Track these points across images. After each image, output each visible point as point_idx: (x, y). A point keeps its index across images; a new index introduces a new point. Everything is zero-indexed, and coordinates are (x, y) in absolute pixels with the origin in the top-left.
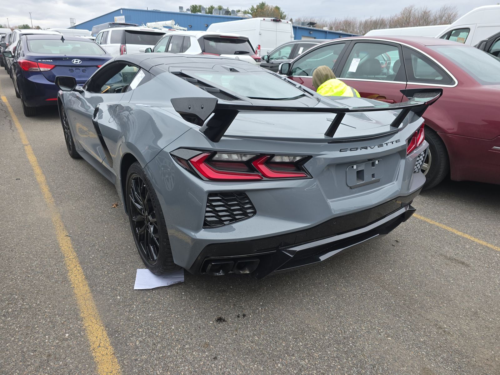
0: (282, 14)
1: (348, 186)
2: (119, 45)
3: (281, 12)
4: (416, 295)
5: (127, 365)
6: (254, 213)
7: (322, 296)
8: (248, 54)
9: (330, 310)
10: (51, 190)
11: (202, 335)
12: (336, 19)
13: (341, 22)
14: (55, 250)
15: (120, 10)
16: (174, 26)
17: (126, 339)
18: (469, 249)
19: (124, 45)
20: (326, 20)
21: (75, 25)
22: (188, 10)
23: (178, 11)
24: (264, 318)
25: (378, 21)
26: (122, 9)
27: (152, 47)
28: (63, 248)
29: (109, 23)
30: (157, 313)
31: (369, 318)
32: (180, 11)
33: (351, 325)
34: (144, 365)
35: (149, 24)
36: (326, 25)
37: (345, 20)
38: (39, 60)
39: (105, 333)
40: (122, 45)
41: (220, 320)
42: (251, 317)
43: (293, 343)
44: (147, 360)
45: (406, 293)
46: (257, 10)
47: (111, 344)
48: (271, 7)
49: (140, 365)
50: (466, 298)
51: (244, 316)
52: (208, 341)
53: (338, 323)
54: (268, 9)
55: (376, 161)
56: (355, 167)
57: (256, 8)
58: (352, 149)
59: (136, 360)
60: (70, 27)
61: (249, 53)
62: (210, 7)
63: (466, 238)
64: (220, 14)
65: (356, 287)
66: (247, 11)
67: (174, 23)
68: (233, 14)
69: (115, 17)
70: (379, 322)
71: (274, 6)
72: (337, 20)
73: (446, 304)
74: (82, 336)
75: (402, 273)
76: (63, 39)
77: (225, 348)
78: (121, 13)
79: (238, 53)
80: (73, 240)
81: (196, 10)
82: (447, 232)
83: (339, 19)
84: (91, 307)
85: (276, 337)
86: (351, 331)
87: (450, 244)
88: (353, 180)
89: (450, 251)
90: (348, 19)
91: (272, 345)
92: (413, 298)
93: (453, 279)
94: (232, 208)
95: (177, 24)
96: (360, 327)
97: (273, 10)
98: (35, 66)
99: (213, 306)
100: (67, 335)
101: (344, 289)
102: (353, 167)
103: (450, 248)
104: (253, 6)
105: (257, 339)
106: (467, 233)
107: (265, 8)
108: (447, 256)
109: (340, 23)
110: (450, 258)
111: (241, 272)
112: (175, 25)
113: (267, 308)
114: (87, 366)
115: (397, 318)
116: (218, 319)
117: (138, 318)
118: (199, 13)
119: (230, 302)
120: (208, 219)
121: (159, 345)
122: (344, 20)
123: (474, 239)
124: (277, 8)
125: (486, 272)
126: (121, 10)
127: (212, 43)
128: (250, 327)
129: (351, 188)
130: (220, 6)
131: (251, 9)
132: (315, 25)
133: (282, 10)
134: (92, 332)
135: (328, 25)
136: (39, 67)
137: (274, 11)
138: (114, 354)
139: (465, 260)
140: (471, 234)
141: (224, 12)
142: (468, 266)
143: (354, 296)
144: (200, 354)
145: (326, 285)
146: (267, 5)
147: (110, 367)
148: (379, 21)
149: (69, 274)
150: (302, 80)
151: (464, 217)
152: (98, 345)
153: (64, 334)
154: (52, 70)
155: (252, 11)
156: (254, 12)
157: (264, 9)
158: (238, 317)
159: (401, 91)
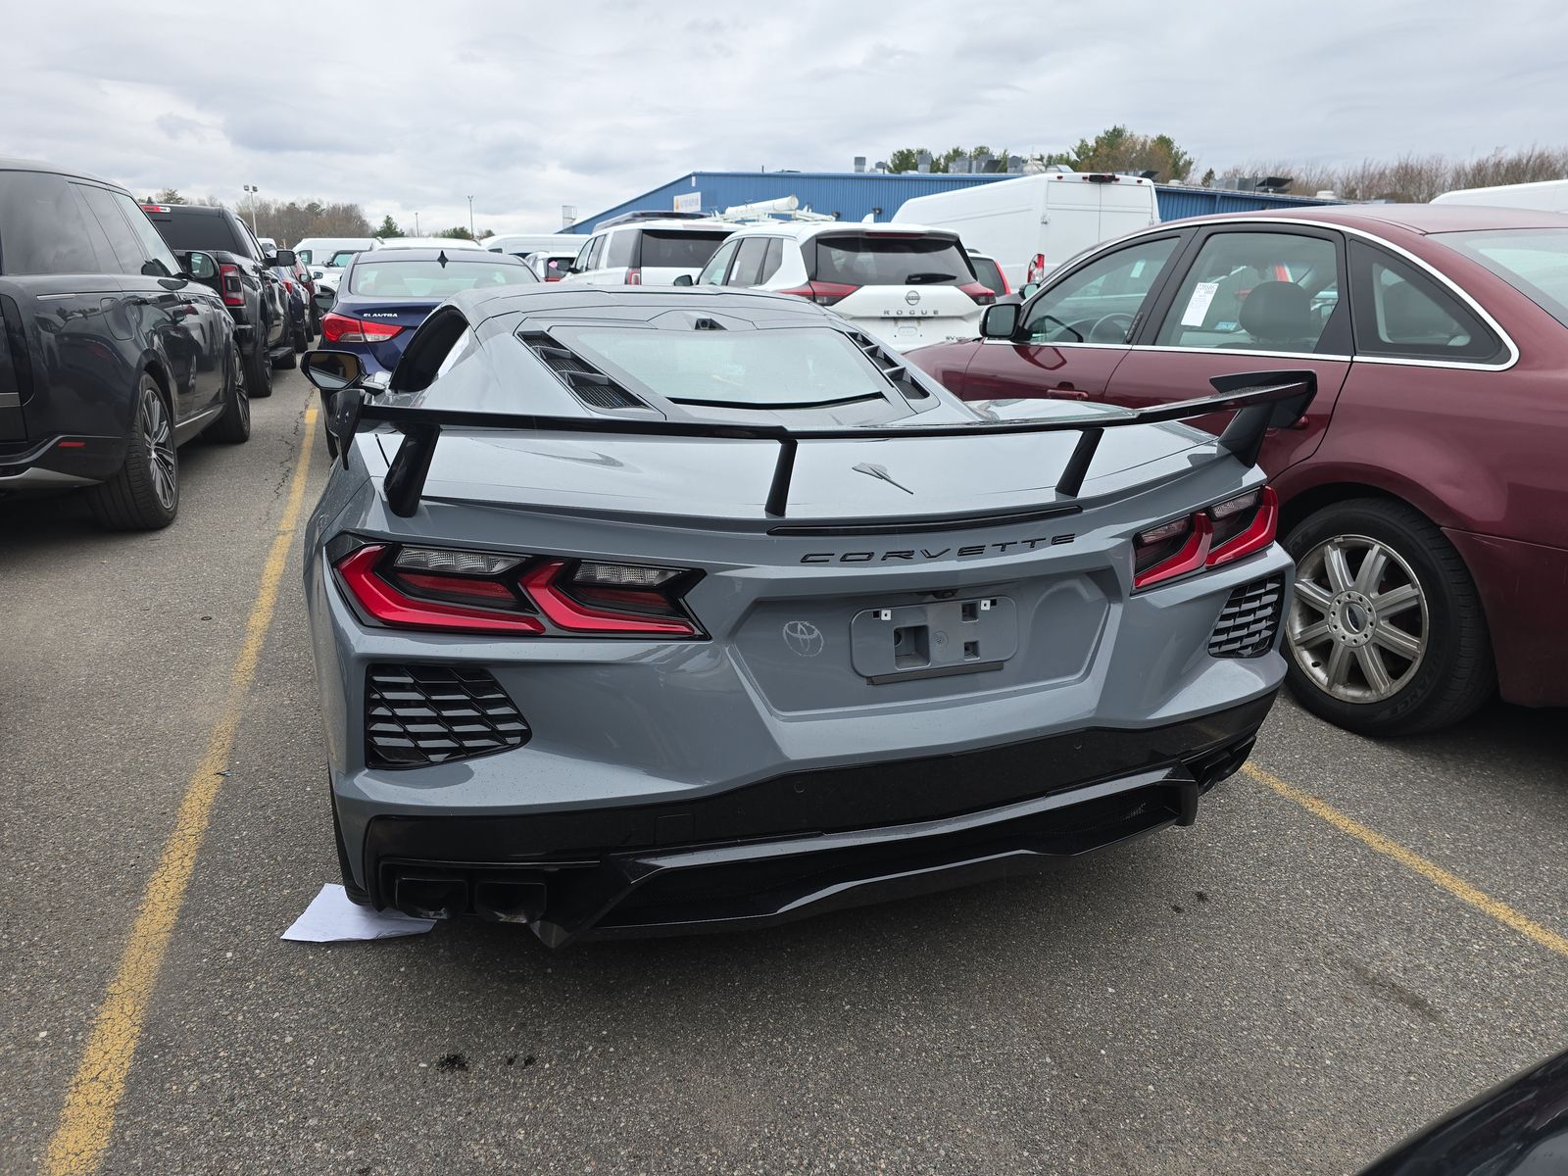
0: (1177, 157)
1: (863, 676)
2: (625, 269)
3: (1177, 153)
4: (1151, 1087)
5: (127, 1144)
6: (526, 737)
7: (812, 1039)
8: (951, 281)
9: (807, 1088)
10: (261, 654)
11: (374, 1098)
12: (1367, 162)
13: (1387, 172)
14: (165, 808)
15: (690, 176)
16: (798, 211)
17: (171, 1072)
18: (1476, 956)
19: (636, 270)
20: (1331, 168)
21: (575, 223)
22: (880, 165)
23: (850, 169)
24: (585, 1079)
25: (1525, 161)
26: (695, 174)
27: (694, 272)
28: (188, 804)
29: (631, 213)
30: (297, 1014)
31: (923, 1135)
32: (856, 171)
33: (848, 1146)
34: (168, 1152)
35: (730, 210)
36: (1330, 185)
37: (1400, 163)
38: (365, 315)
39: (132, 1045)
40: (631, 270)
41: (454, 1062)
42: (548, 1069)
43: (622, 1169)
44: (185, 1139)
45: (1116, 1075)
46: (1095, 150)
47: (126, 1077)
48: (1142, 139)
49: (158, 1148)
50: (1348, 1129)
51: (530, 1061)
52: (379, 1119)
53: (806, 1134)
54: (1134, 148)
55: (983, 602)
56: (886, 615)
57: (1095, 145)
58: (851, 554)
59: (158, 1133)
60: (561, 229)
61: (954, 278)
62: (951, 153)
63: (1491, 917)
64: (970, 171)
65: (946, 1027)
66: (1066, 155)
67: (796, 202)
68: (1013, 169)
69: (675, 198)
70: (951, 1155)
71: (1154, 135)
72: (1370, 166)
73: (1250, 1136)
74: (74, 1045)
75: (1149, 1004)
76: (443, 259)
77: (413, 1146)
78: (693, 185)
79: (919, 279)
80: (225, 787)
81: (907, 164)
82: (1424, 885)
83: (1379, 163)
84: (145, 971)
85: (579, 1143)
86: (832, 1166)
87: (1409, 930)
88: (882, 656)
89: (1391, 956)
90: (1413, 161)
91: (551, 1164)
92: (1133, 1097)
93: (1337, 1055)
94: (490, 712)
95: (806, 207)
96: (873, 1158)
97: (1150, 149)
98: (355, 329)
99: (460, 1019)
100: (43, 1034)
101: (899, 1027)
102: (877, 614)
103: (1398, 944)
104: (1083, 141)
105: (521, 1137)
106: (1506, 899)
107: (1121, 144)
108: (1367, 971)
109: (1382, 175)
110: (1374, 979)
111: (503, 917)
112: (801, 207)
113: (612, 1049)
114: (35, 1124)
115: (1026, 1154)
116: (448, 1060)
117: (240, 1018)
118: (911, 173)
119: (516, 1015)
120: (381, 741)
121: (242, 1105)
122: (1396, 164)
123: (1523, 923)
124: (1164, 142)
125: (1499, 1048)
126: (694, 179)
127: (839, 256)
128: (525, 1099)
129: (871, 680)
130: (981, 148)
131: (1076, 150)
132: (1285, 187)
133: (1179, 145)
134: (105, 1037)
135: (1338, 182)
136: (363, 332)
137: (1152, 151)
138: (116, 1106)
139: (1433, 996)
140: (1519, 906)
141: (983, 164)
142: (1433, 1015)
143: (920, 1054)
144: (332, 1151)
145: (848, 1007)
146: (1128, 134)
147: (86, 1139)
148: (1528, 162)
149: (156, 874)
150: (1060, 355)
151: (1535, 843)
152: (94, 1075)
153: (36, 1032)
154: (394, 340)
155: (1079, 157)
156: (1088, 157)
157: (1118, 149)
158: (511, 1062)
159: (1212, 381)
